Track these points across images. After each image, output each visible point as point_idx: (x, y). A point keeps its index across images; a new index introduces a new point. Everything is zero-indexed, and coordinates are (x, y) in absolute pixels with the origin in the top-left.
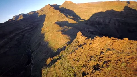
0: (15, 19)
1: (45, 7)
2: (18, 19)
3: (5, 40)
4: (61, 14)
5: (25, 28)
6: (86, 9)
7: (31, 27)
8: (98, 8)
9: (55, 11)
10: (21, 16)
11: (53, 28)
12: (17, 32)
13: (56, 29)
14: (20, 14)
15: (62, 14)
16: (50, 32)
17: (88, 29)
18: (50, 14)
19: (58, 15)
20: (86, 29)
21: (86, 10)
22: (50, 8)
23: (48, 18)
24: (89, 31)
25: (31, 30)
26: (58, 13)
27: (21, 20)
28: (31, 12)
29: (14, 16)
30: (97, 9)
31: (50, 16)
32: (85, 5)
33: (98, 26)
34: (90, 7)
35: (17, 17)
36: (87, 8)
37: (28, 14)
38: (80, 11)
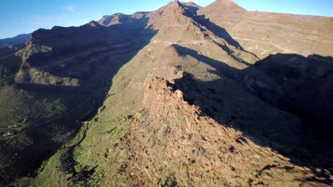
0: (104, 23)
1: (168, 5)
2: (109, 23)
3: (68, 59)
4: (193, 27)
5: (114, 44)
6: (269, 29)
7: (128, 44)
8: (306, 31)
9: (183, 18)
10: (117, 17)
11: (163, 57)
12: (97, 50)
13: (168, 60)
14: (116, 14)
15: (194, 29)
16: (156, 62)
17: (252, 81)
18: (171, 25)
19: (186, 28)
20: (246, 78)
21: (269, 31)
22: (177, 11)
23: (165, 32)
24: (254, 86)
25: (125, 50)
26: (187, 25)
27: (114, 27)
28: (137, 13)
29: (105, 16)
30: (302, 33)
31: (170, 28)
32: (271, 17)
33: (285, 79)
34: (282, 26)
35: (108, 19)
36: (274, 27)
37: (131, 16)
38: (250, 29)
